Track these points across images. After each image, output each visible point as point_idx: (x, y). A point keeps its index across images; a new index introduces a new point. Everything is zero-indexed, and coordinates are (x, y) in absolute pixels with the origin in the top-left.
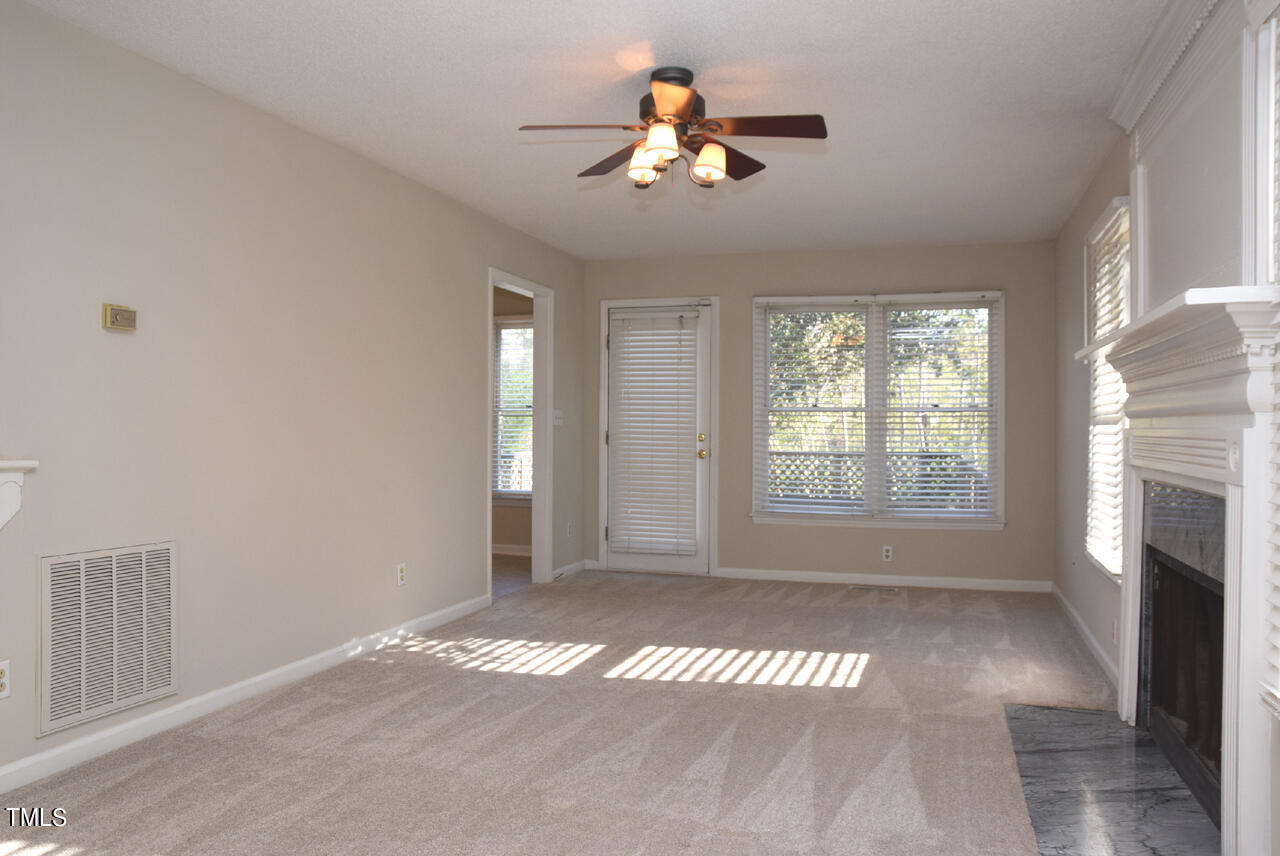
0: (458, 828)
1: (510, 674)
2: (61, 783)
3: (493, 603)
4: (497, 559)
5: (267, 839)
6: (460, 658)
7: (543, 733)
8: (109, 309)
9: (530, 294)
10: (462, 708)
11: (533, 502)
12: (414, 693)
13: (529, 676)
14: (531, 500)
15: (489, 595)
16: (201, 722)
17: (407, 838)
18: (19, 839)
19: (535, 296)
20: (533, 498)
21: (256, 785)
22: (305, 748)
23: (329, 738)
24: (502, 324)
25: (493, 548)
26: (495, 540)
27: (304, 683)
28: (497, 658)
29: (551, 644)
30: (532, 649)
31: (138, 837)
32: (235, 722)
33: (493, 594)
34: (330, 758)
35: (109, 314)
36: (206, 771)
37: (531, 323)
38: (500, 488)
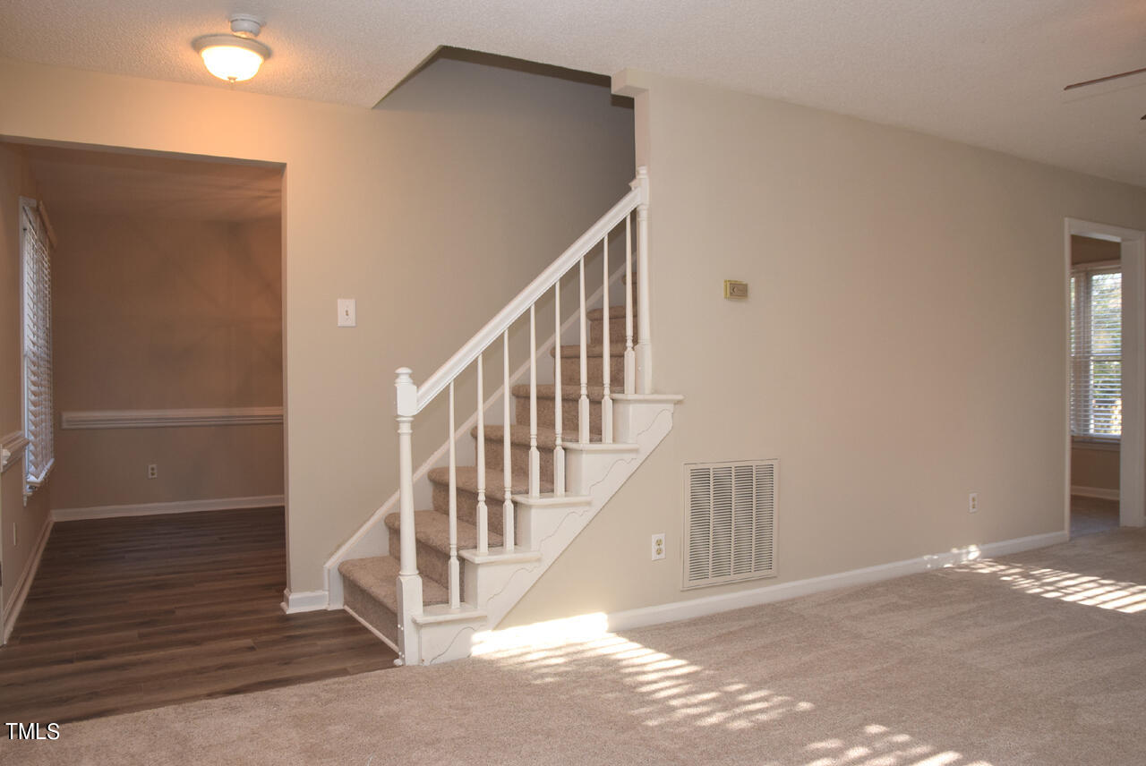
0: (987, 715)
1: (1074, 604)
2: (695, 625)
3: (1070, 540)
4: (1075, 500)
5: (827, 688)
6: (1024, 583)
7: (1094, 657)
8: (728, 283)
9: (1117, 239)
10: (1016, 624)
11: (1122, 446)
12: (974, 605)
13: (1094, 609)
14: (1119, 444)
15: (1066, 532)
16: (793, 601)
17: (940, 713)
18: (667, 653)
19: (1123, 240)
20: (1122, 443)
21: (826, 651)
22: (869, 632)
23: (891, 628)
24: (1091, 271)
25: (1072, 490)
26: (1074, 481)
27: (878, 585)
28: (1062, 588)
29: (1123, 584)
30: (1103, 585)
31: (738, 668)
32: (820, 605)
33: (1072, 532)
34: (887, 643)
35: (728, 286)
36: (792, 635)
37: (1120, 268)
38: (1092, 431)
